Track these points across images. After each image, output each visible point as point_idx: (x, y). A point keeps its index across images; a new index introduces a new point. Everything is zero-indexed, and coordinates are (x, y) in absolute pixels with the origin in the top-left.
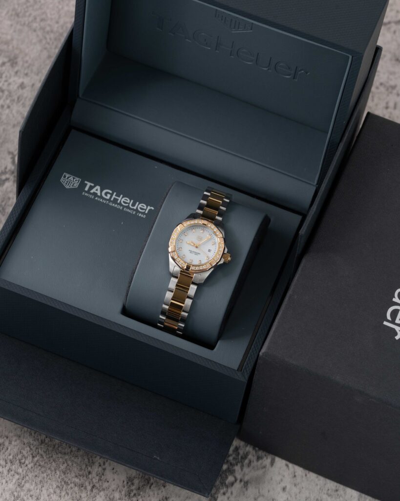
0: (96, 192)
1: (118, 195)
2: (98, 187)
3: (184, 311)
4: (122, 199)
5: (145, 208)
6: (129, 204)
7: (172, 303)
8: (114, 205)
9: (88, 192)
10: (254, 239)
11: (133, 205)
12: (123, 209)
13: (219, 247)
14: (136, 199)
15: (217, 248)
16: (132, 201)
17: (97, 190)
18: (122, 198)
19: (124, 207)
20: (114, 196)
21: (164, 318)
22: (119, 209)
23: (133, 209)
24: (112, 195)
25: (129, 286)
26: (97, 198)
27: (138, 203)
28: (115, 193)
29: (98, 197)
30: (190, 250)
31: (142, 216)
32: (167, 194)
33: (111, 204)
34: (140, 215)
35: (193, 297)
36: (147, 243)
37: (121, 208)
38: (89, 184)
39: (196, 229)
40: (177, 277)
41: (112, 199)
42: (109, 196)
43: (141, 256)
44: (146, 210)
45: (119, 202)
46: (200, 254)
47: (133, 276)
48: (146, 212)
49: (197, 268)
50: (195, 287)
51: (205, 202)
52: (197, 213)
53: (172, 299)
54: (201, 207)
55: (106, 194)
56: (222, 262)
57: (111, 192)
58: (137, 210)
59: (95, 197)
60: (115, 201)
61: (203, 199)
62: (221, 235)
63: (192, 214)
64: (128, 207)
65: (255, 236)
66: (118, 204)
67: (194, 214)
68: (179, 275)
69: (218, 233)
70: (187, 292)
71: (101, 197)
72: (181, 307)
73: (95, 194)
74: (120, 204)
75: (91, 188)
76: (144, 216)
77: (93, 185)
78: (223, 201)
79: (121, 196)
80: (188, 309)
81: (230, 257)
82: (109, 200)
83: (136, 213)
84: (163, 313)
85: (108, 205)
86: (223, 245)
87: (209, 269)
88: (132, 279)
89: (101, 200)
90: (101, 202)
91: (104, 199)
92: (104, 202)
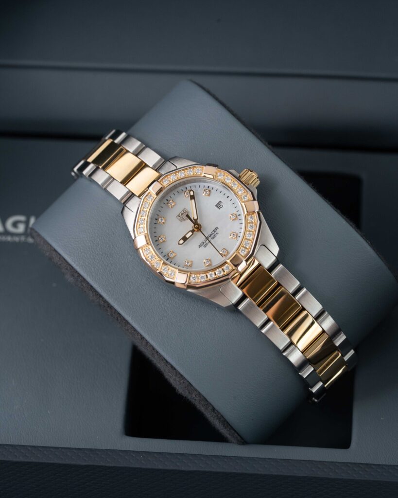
13: (223, 180)
42: (21, 226)
55: (15, 224)
71: (7, 233)
89: (9, 239)
90: (9, 242)
91: (12, 235)
92: (17, 239)
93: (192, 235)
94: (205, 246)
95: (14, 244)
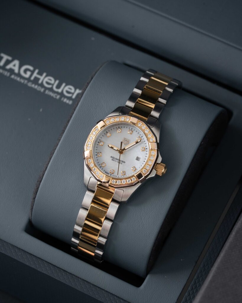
0: (13, 68)
1: (40, 73)
2: (17, 62)
3: (100, 236)
4: (45, 79)
5: (73, 91)
6: (53, 85)
7: (85, 224)
8: (33, 86)
9: (3, 68)
10: (201, 145)
11: (58, 87)
12: (45, 91)
13: (150, 155)
14: (62, 79)
15: (148, 156)
16: (57, 82)
17: (14, 65)
18: (46, 76)
19: (46, 88)
20: (35, 75)
21: (77, 242)
22: (40, 91)
23: (57, 93)
24: (33, 72)
25: (34, 198)
26: (13, 76)
27: (64, 85)
28: (37, 71)
29: (16, 74)
30: (111, 157)
31: (68, 102)
32: (92, 78)
33: (30, 84)
34: (65, 100)
35: (113, 219)
36: (60, 142)
37: (42, 90)
38: (5, 57)
39: (123, 129)
40: (93, 192)
41: (32, 78)
42: (29, 73)
43: (50, 159)
44: (73, 94)
45: (40, 82)
46: (124, 162)
47: (39, 184)
48: (74, 97)
49: (119, 182)
50: (117, 206)
51: (139, 92)
52: (127, 106)
53: (86, 219)
54: (133, 98)
55: (26, 71)
56: (153, 175)
57: (31, 68)
58: (62, 94)
59: (11, 75)
60: (36, 80)
61: (137, 87)
62: (154, 139)
63: (119, 108)
64: (51, 90)
65: (202, 141)
66: (39, 85)
67: (123, 107)
68: (96, 188)
69: (150, 135)
70: (106, 212)
71: (19, 75)
72: (98, 231)
73: (11, 71)
74: (42, 85)
75: (8, 62)
76: (70, 102)
77: (10, 58)
78: (165, 90)
79: (45, 74)
80: (106, 234)
81: (165, 168)
82: (29, 79)
83: (60, 98)
84: (76, 235)
85: (26, 85)
86: (155, 153)
87: (135, 184)
88: (38, 189)
89: (18, 79)
90: (17, 81)
91: (22, 77)
92: (22, 81)
93: (116, 150)
94: (112, 160)
95: (20, 83)
